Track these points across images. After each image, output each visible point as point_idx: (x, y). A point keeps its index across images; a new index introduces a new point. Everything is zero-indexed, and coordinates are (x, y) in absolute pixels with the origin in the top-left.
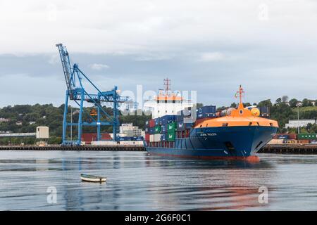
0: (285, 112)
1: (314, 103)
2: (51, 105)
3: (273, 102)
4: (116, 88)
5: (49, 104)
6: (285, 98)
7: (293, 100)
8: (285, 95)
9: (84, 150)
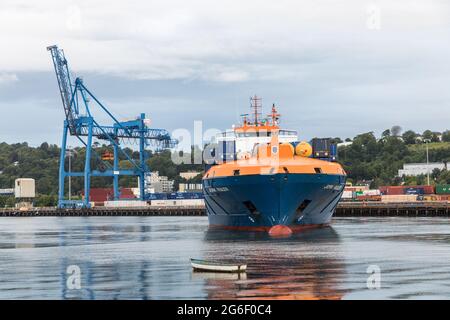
0: (397, 152)
1: (440, 137)
2: (25, 144)
3: (378, 136)
4: (143, 116)
5: (21, 143)
6: (396, 129)
7: (408, 133)
8: (396, 125)
9: (95, 214)
